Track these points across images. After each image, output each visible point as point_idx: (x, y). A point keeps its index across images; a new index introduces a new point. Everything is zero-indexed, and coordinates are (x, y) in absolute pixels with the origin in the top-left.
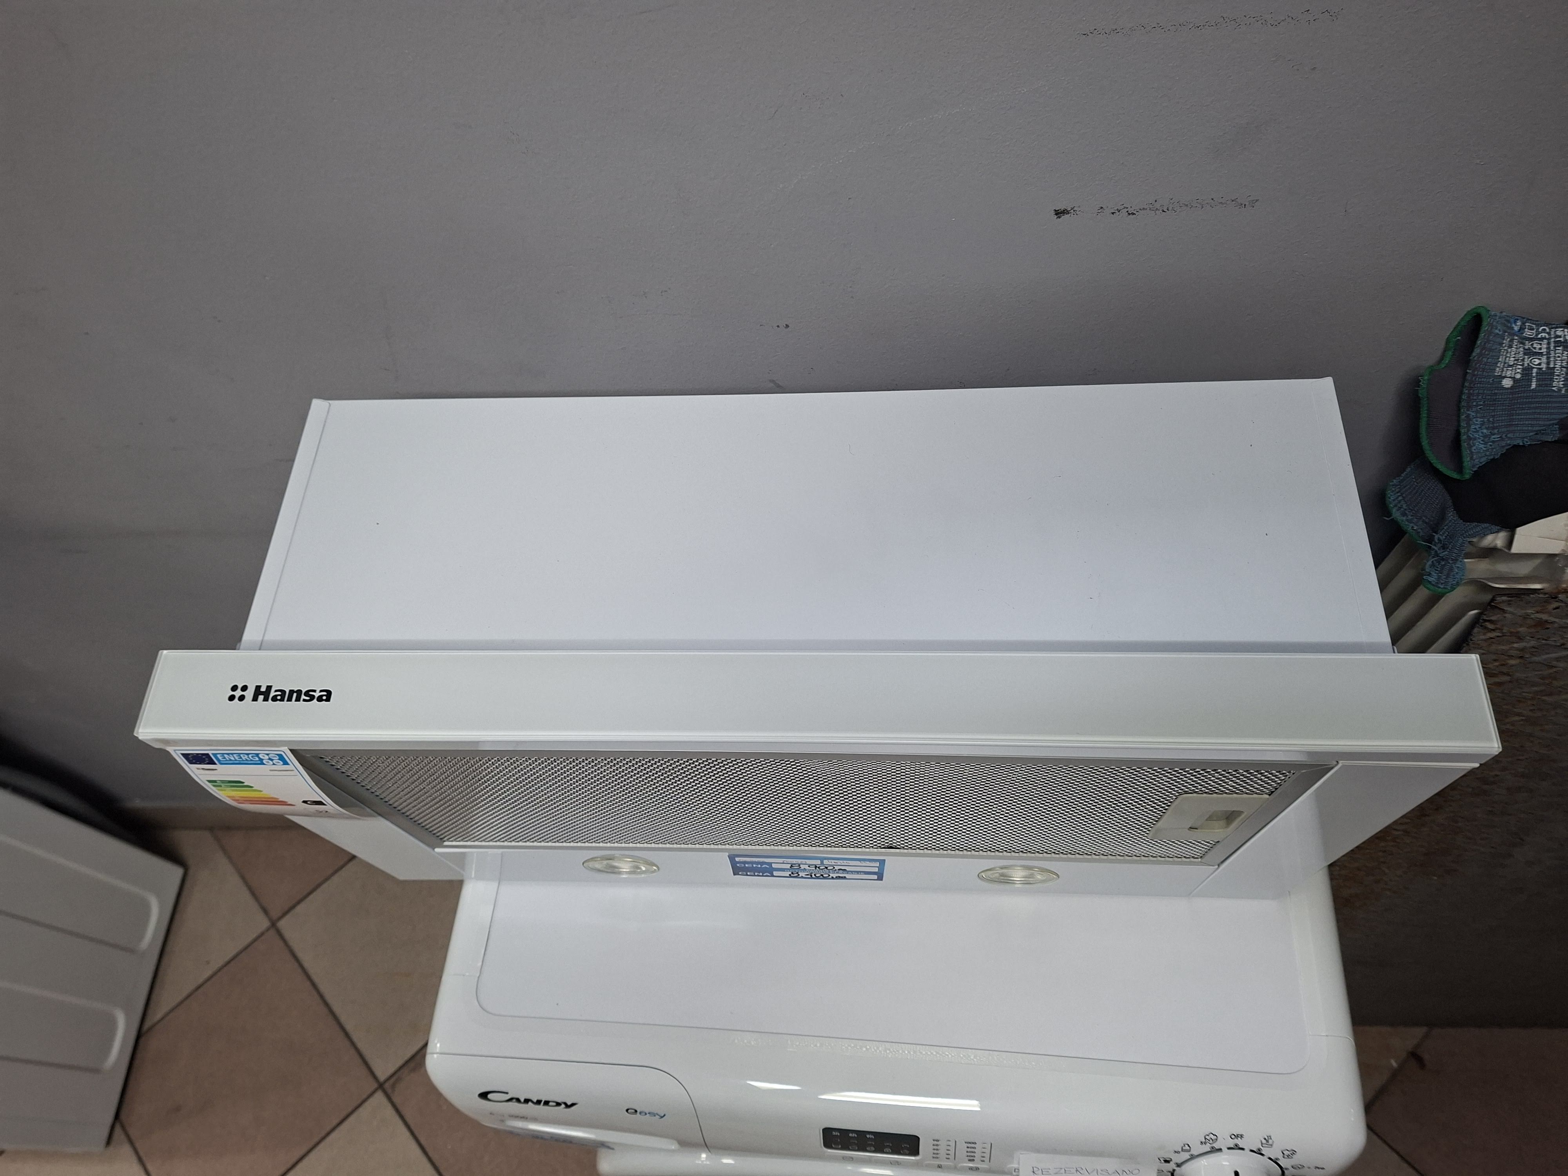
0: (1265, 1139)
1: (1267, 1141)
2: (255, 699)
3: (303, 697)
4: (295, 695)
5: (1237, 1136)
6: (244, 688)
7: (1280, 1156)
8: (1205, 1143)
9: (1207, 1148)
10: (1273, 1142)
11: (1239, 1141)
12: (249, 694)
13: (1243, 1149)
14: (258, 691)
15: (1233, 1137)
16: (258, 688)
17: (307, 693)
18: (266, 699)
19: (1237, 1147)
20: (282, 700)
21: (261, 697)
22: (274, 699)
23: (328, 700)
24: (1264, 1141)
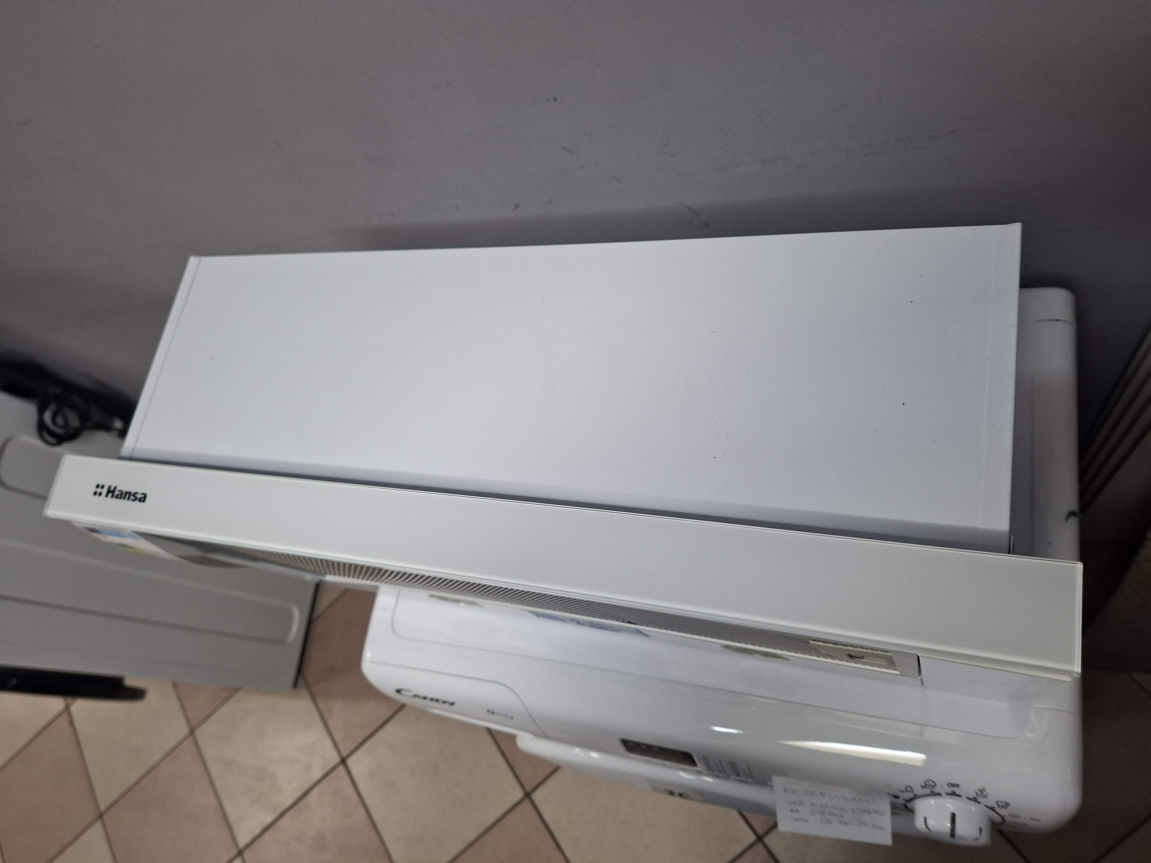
0: (979, 790)
1: (982, 792)
2: (107, 496)
3: (132, 497)
4: (128, 496)
5: (954, 785)
6: (103, 487)
7: (995, 806)
8: (925, 787)
9: (927, 791)
10: (987, 794)
11: (955, 789)
12: (105, 491)
13: (960, 796)
14: (109, 491)
15: (950, 785)
16: (110, 487)
17: (134, 495)
18: (112, 497)
19: (953, 794)
20: (120, 498)
21: (110, 495)
22: (117, 497)
23: (144, 501)
24: (979, 792)
